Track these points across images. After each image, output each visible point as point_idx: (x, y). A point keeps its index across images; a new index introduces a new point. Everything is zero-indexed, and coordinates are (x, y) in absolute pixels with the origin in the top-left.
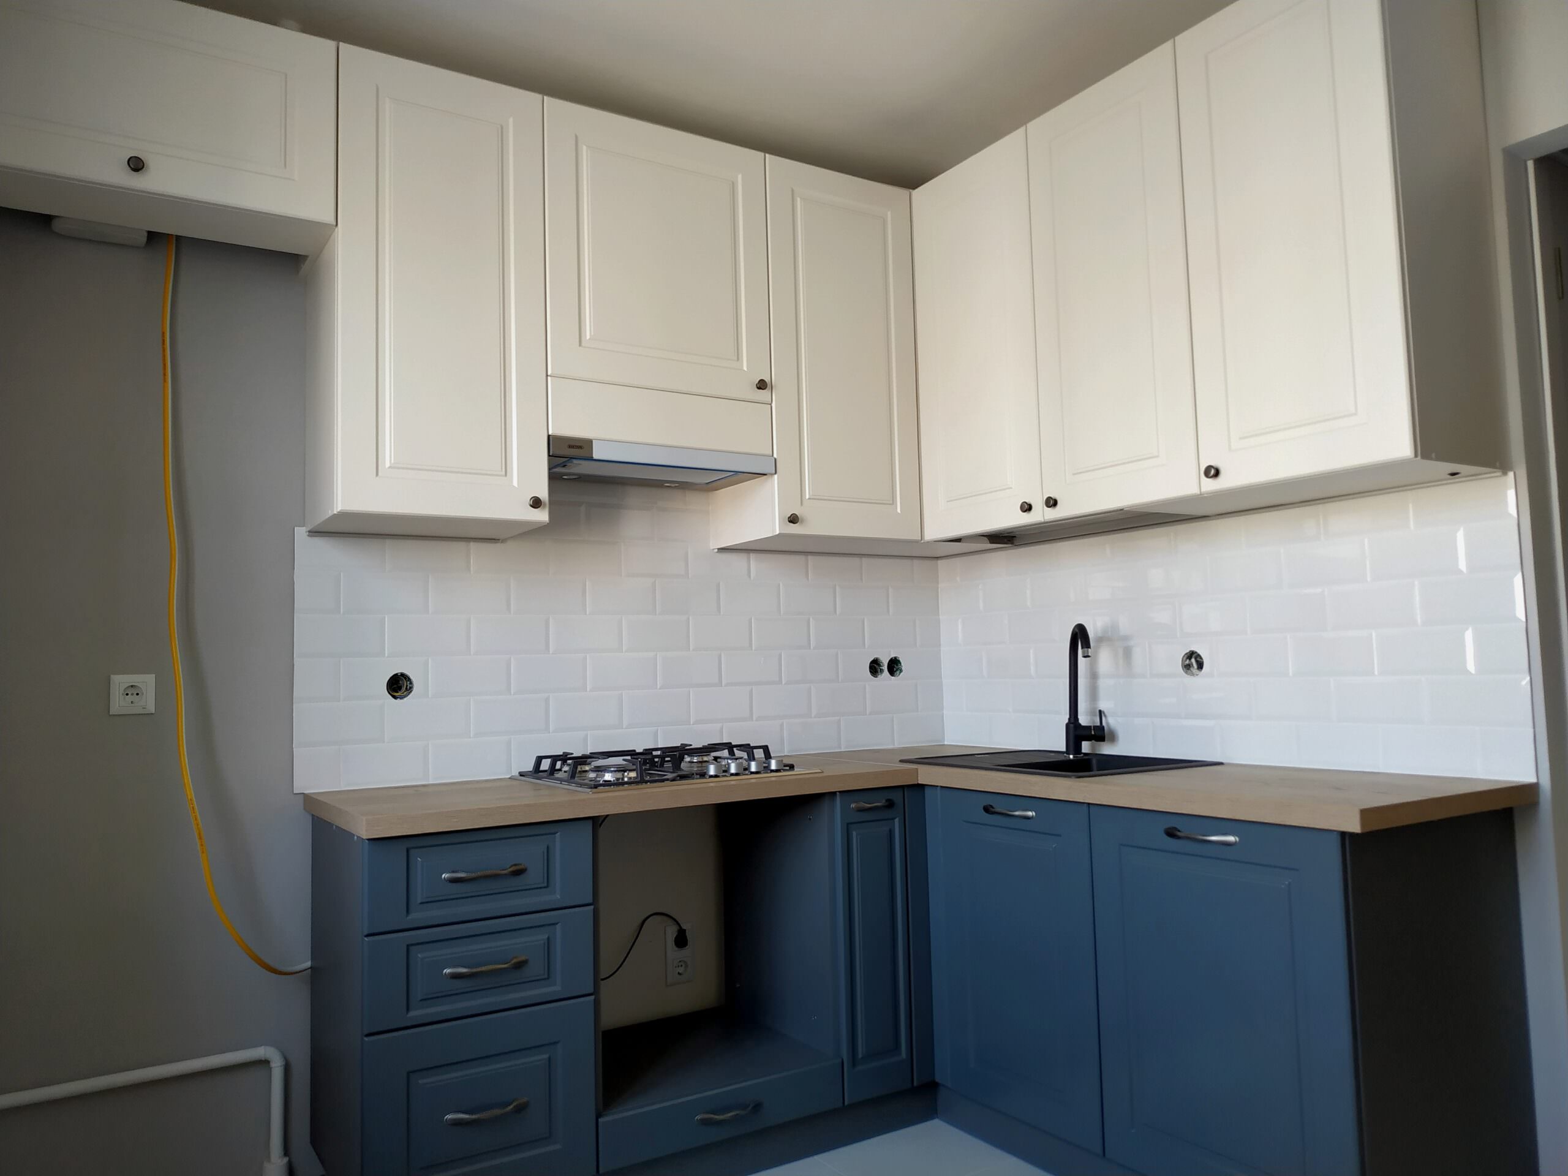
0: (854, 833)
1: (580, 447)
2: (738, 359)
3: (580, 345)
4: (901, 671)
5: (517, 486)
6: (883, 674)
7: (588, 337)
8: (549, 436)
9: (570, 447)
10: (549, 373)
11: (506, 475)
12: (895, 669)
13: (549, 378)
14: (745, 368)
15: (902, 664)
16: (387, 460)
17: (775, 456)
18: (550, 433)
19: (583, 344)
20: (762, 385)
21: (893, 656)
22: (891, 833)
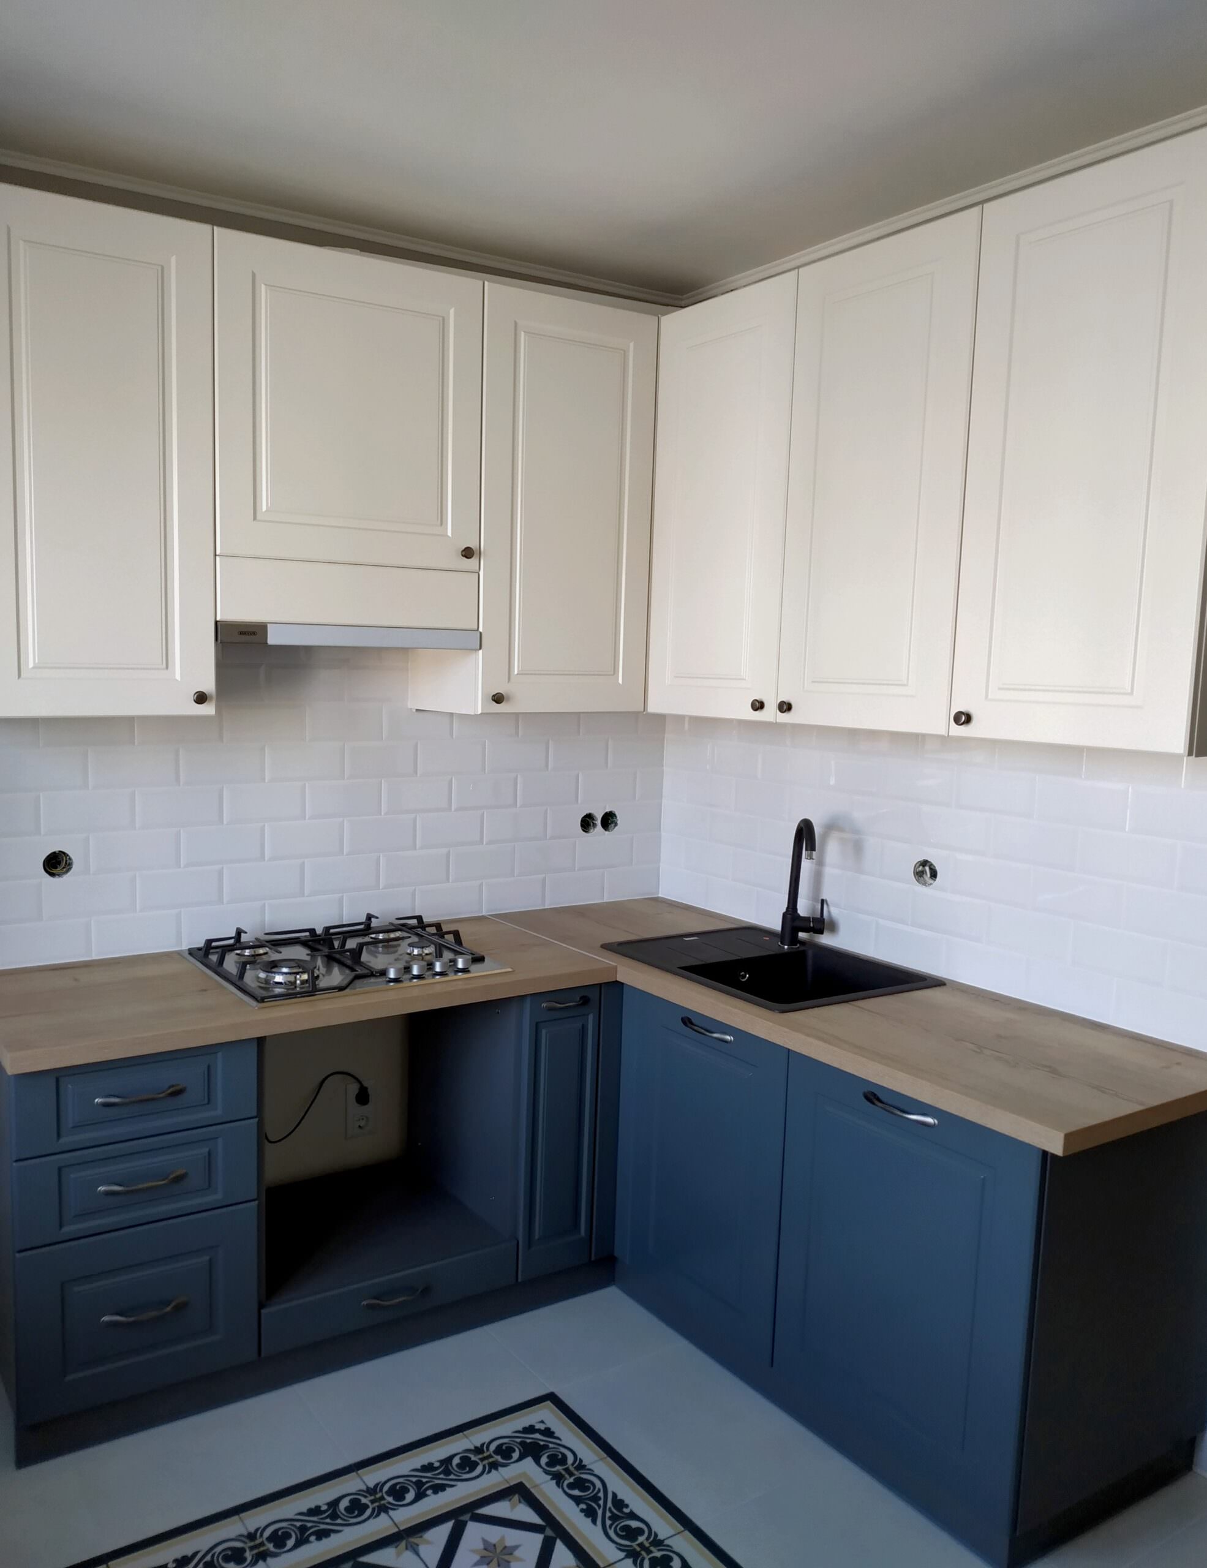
0: (544, 1032)
1: (254, 633)
2: (441, 524)
3: (255, 518)
4: (616, 825)
5: (179, 680)
6: (596, 829)
7: (264, 508)
8: (216, 622)
9: (242, 633)
10: (217, 553)
11: (167, 668)
12: (610, 822)
13: (218, 558)
14: (450, 534)
15: (618, 818)
16: (31, 659)
17: (481, 629)
18: (218, 619)
19: (259, 517)
20: (468, 553)
21: (608, 810)
22: (584, 1029)
